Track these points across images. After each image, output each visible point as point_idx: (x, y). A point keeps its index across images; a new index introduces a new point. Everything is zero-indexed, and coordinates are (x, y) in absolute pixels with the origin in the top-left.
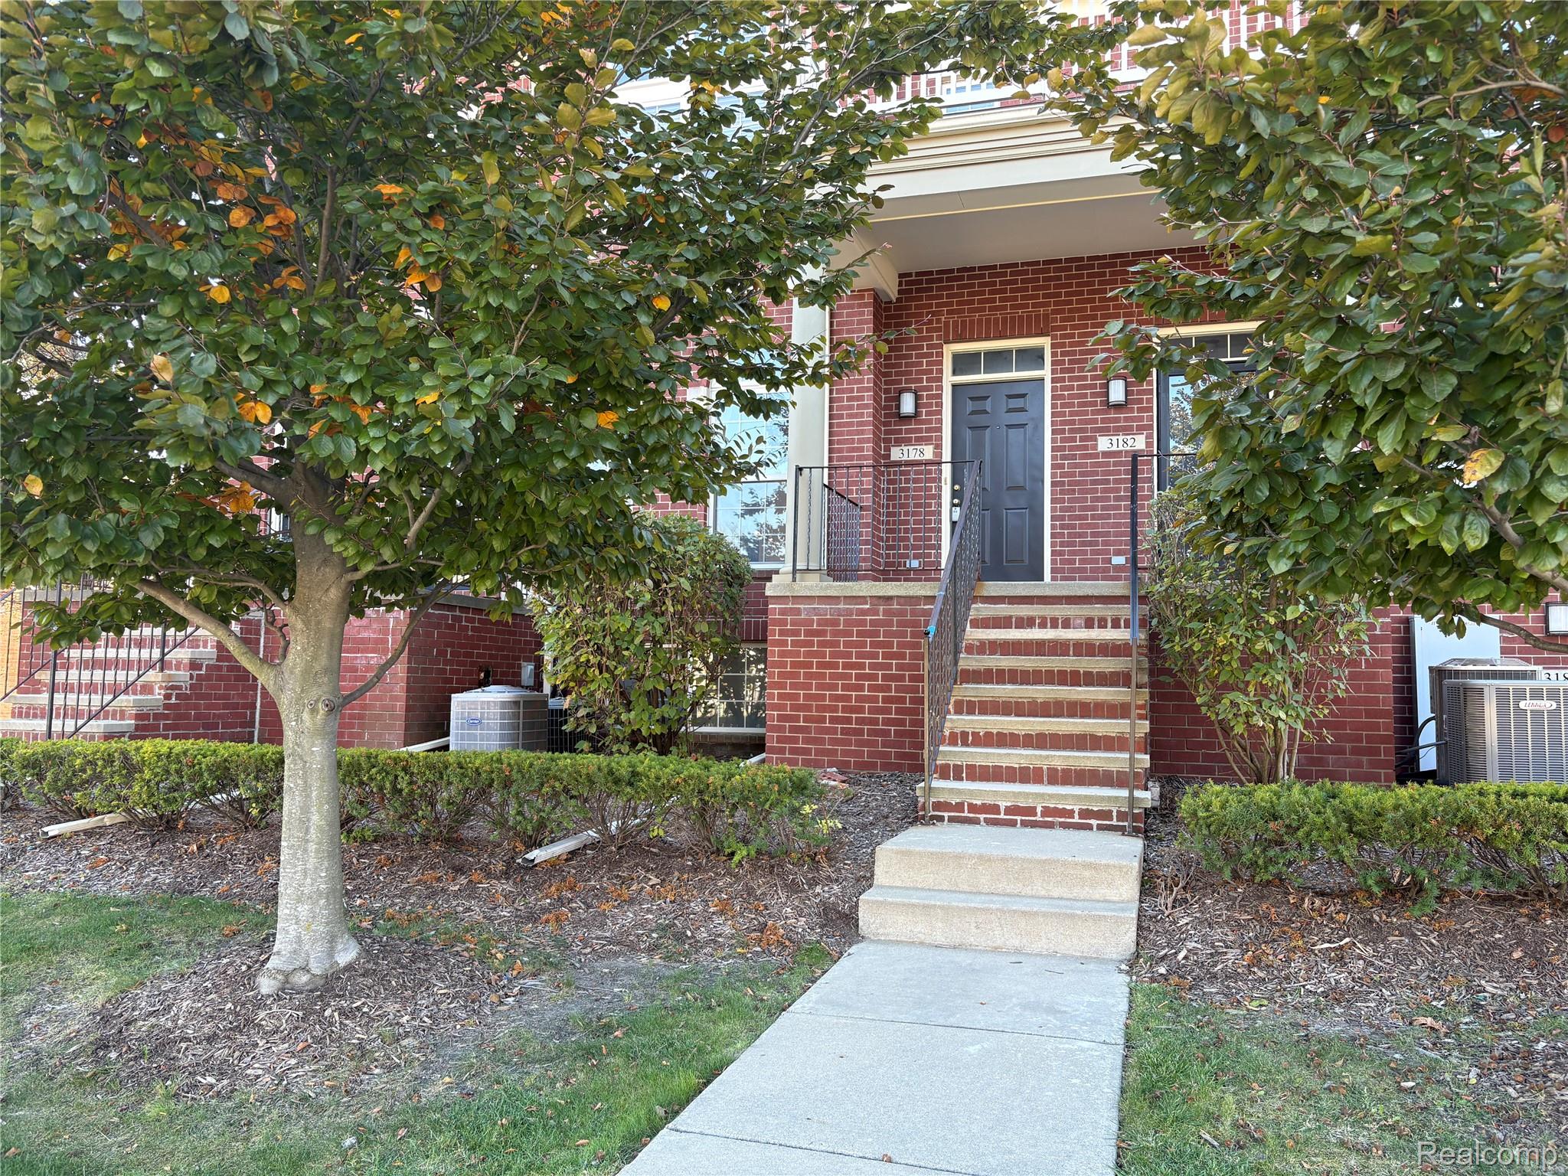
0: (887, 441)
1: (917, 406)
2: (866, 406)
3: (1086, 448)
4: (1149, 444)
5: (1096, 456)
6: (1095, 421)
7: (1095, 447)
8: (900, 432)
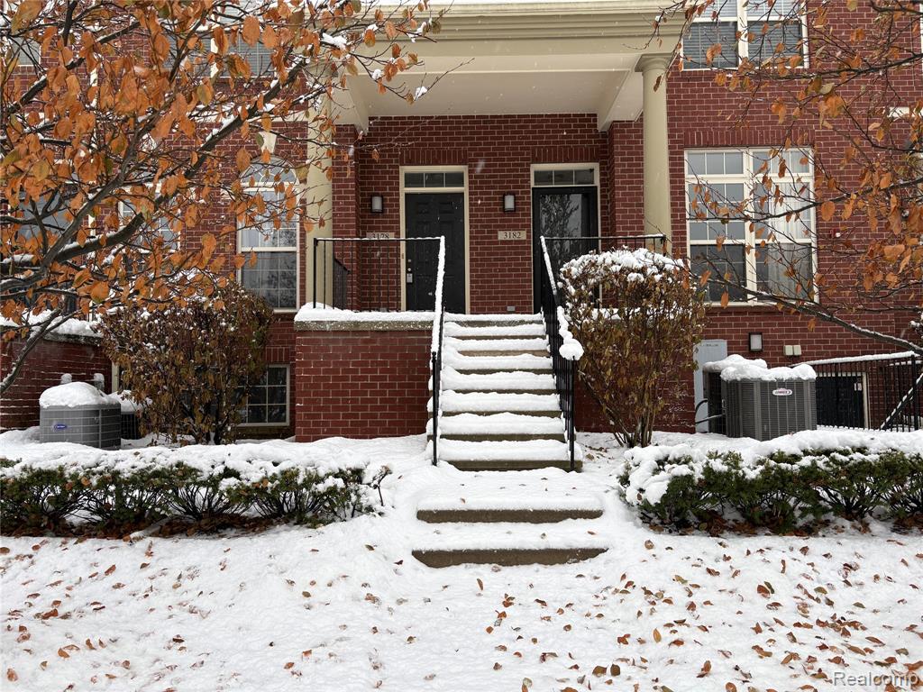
0: (364, 228)
1: (383, 206)
2: (351, 204)
3: (490, 238)
4: (528, 237)
5: (497, 243)
6: (496, 221)
7: (496, 237)
8: (372, 222)
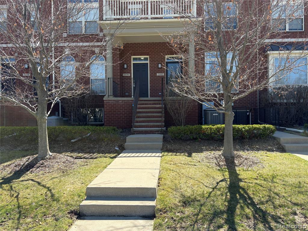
0: (122, 73)
1: (127, 67)
2: (118, 66)
3: (155, 75)
4: (165, 75)
5: (157, 76)
7: (156, 75)
8: (124, 71)
